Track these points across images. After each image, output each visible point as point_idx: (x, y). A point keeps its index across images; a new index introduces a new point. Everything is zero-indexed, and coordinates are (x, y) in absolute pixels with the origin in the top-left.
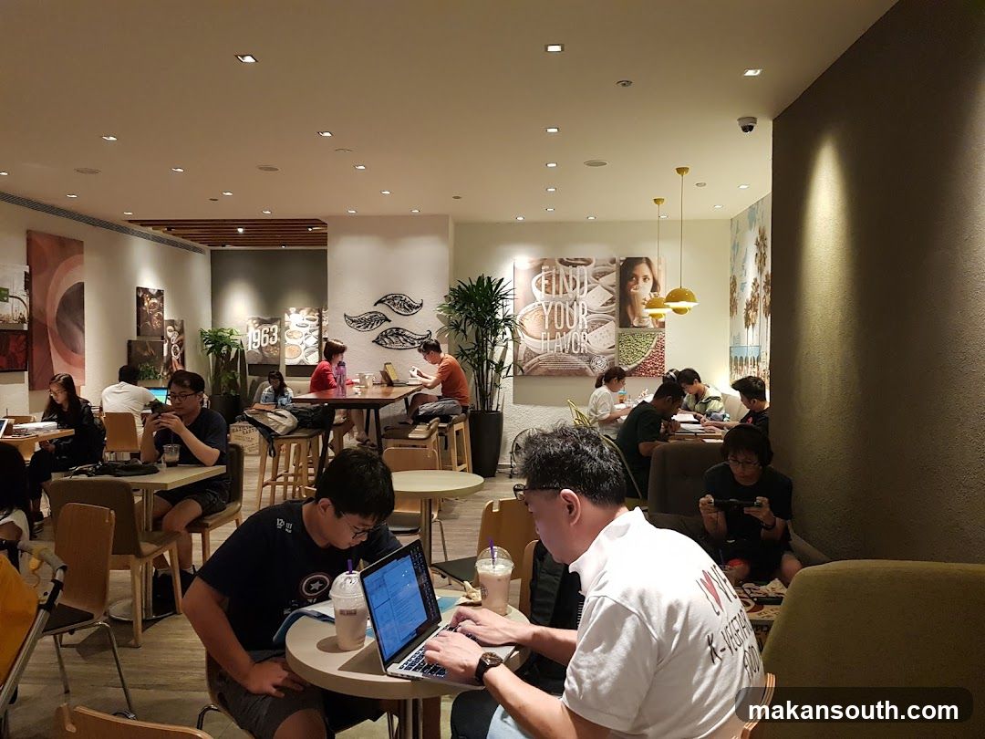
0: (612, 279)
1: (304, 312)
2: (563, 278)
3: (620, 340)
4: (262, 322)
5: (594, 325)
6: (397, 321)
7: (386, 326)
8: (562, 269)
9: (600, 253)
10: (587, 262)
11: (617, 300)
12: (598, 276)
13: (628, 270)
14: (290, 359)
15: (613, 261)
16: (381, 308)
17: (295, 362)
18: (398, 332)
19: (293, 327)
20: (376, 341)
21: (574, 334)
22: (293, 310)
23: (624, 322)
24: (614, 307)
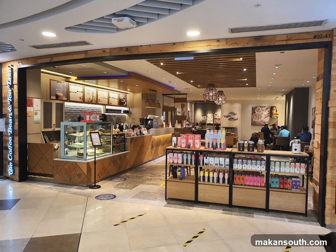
0: (269, 110)
1: (211, 114)
2: (260, 109)
3: (270, 120)
4: (203, 116)
5: (266, 117)
6: (232, 116)
7: (230, 117)
8: (260, 108)
9: (267, 105)
10: (265, 107)
11: (270, 113)
12: (266, 109)
13: (272, 108)
14: (208, 122)
15: (269, 107)
16: (230, 114)
17: (209, 123)
18: (232, 118)
19: (209, 117)
20: (229, 120)
21: (262, 119)
22: (209, 113)
23: (271, 117)
24: (269, 114)
